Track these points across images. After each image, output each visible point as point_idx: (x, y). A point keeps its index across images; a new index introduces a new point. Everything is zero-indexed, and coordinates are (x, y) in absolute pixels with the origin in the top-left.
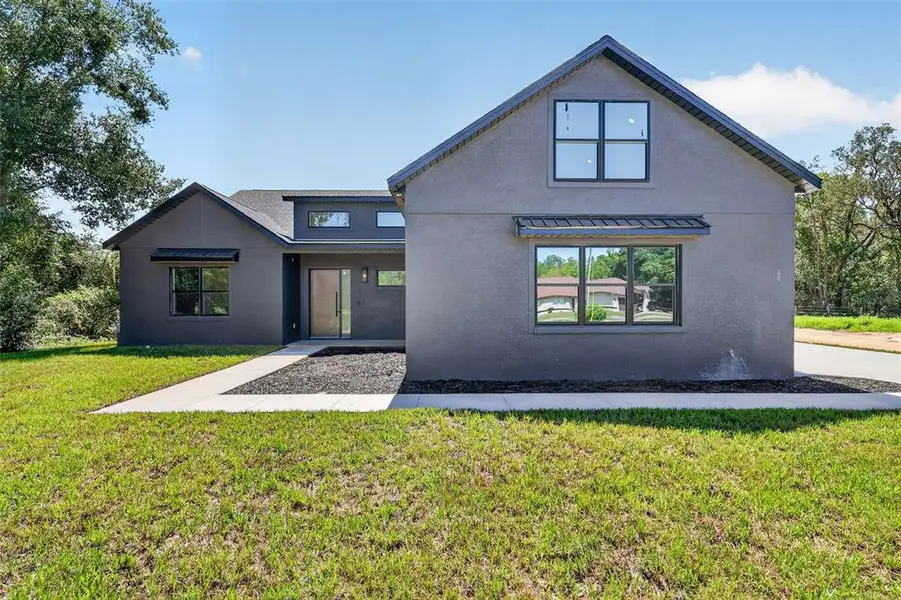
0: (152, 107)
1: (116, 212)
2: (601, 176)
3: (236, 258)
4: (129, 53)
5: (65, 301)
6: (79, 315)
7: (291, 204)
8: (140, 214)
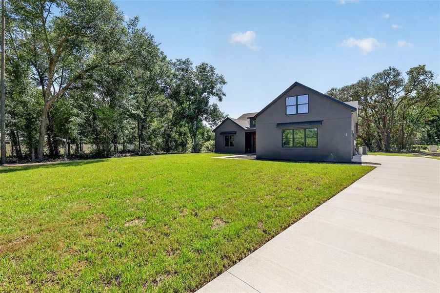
0: (223, 97)
1: (215, 123)
2: (297, 113)
3: (235, 133)
4: (218, 86)
5: (207, 144)
6: (210, 147)
7: (249, 119)
8: (220, 123)
